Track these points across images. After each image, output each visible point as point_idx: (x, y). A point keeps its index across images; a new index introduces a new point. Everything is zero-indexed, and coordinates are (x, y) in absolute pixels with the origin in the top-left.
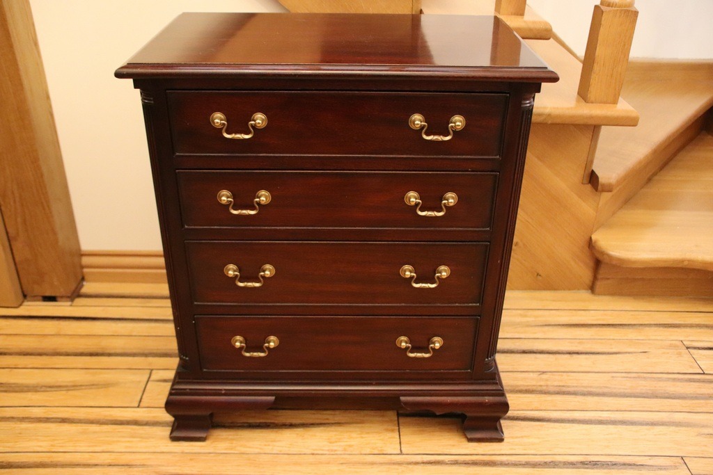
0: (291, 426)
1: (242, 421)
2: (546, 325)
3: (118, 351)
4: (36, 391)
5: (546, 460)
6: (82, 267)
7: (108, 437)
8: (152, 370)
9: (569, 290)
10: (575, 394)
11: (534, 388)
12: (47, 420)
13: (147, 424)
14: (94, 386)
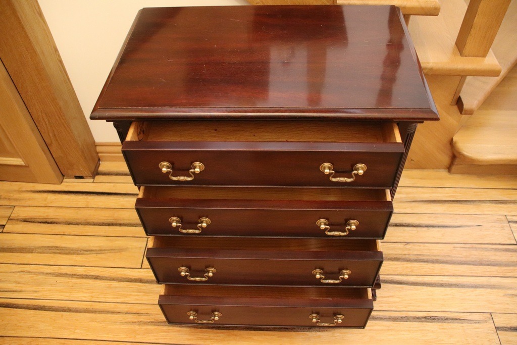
2: (414, 201)
3: (125, 222)
4: (78, 254)
5: (402, 315)
6: (98, 153)
7: (124, 291)
8: (148, 238)
9: (433, 169)
10: (427, 261)
11: (400, 256)
12: (87, 277)
14: (113, 251)
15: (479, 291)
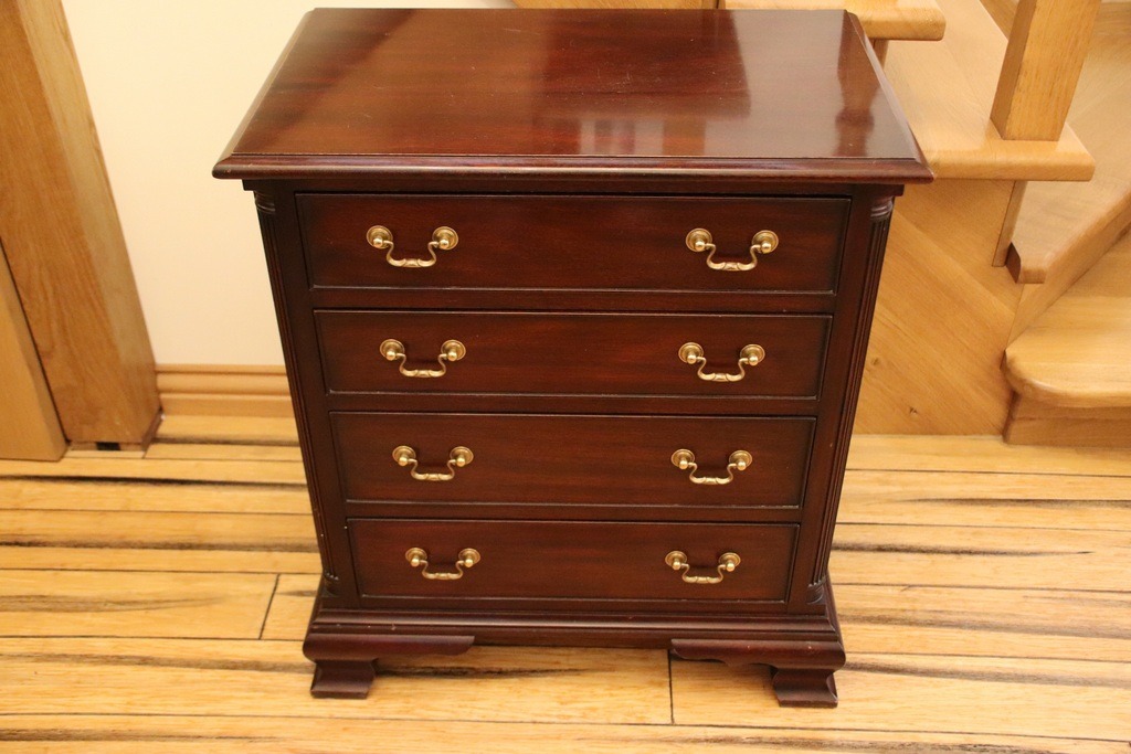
0: (501, 674)
1: (423, 665)
2: (920, 500)
3: (224, 541)
4: (99, 610)
5: (903, 741)
6: (159, 392)
7: (215, 689)
8: (279, 574)
9: (965, 434)
10: (959, 625)
11: (892, 614)
12: (118, 660)
13: (274, 668)
14: (189, 603)
15: (1093, 692)
